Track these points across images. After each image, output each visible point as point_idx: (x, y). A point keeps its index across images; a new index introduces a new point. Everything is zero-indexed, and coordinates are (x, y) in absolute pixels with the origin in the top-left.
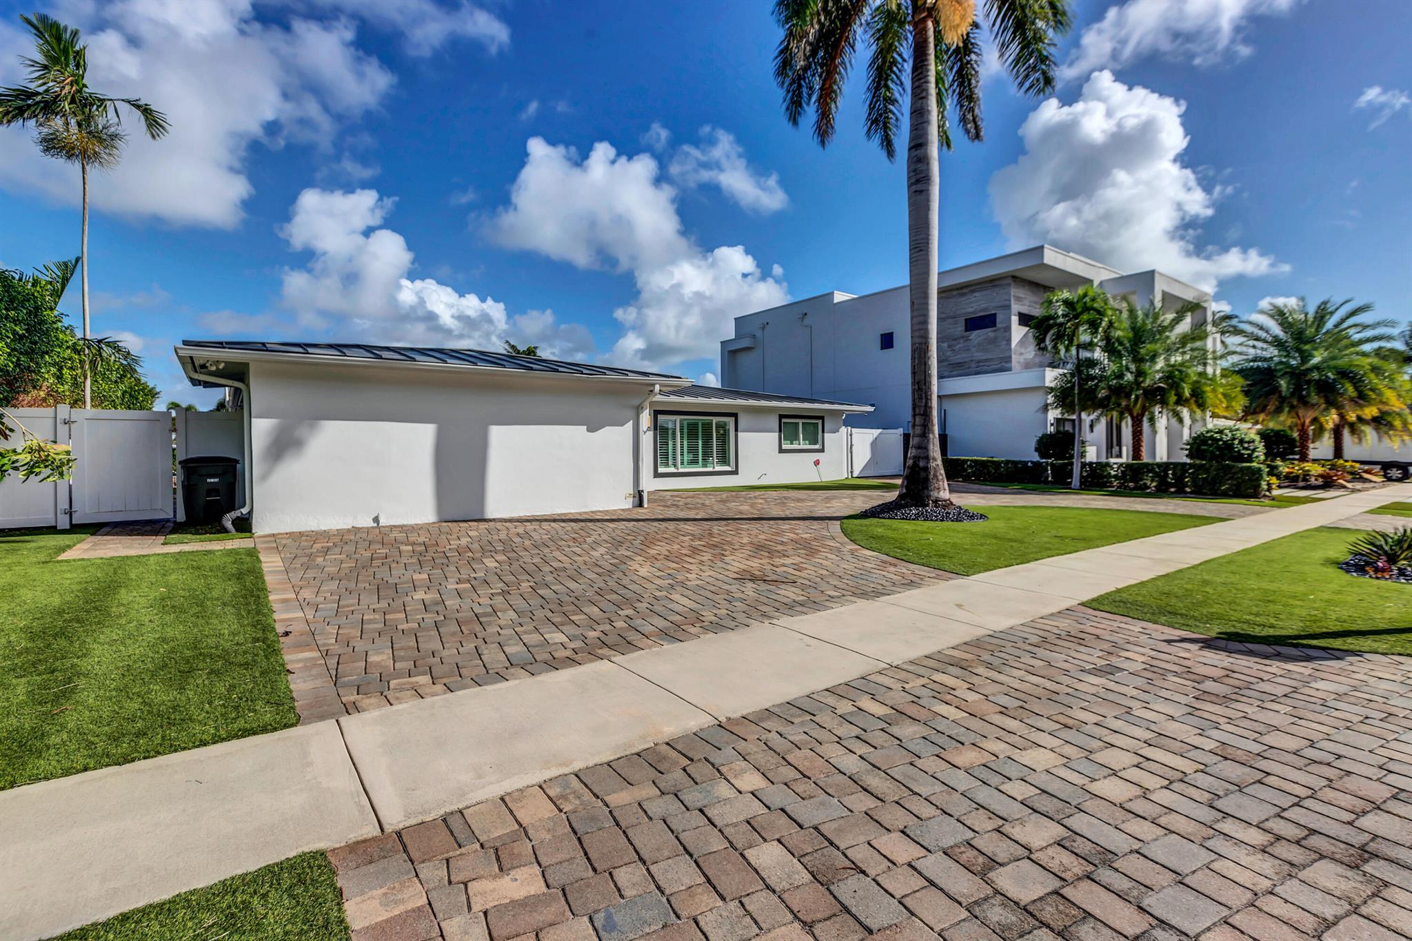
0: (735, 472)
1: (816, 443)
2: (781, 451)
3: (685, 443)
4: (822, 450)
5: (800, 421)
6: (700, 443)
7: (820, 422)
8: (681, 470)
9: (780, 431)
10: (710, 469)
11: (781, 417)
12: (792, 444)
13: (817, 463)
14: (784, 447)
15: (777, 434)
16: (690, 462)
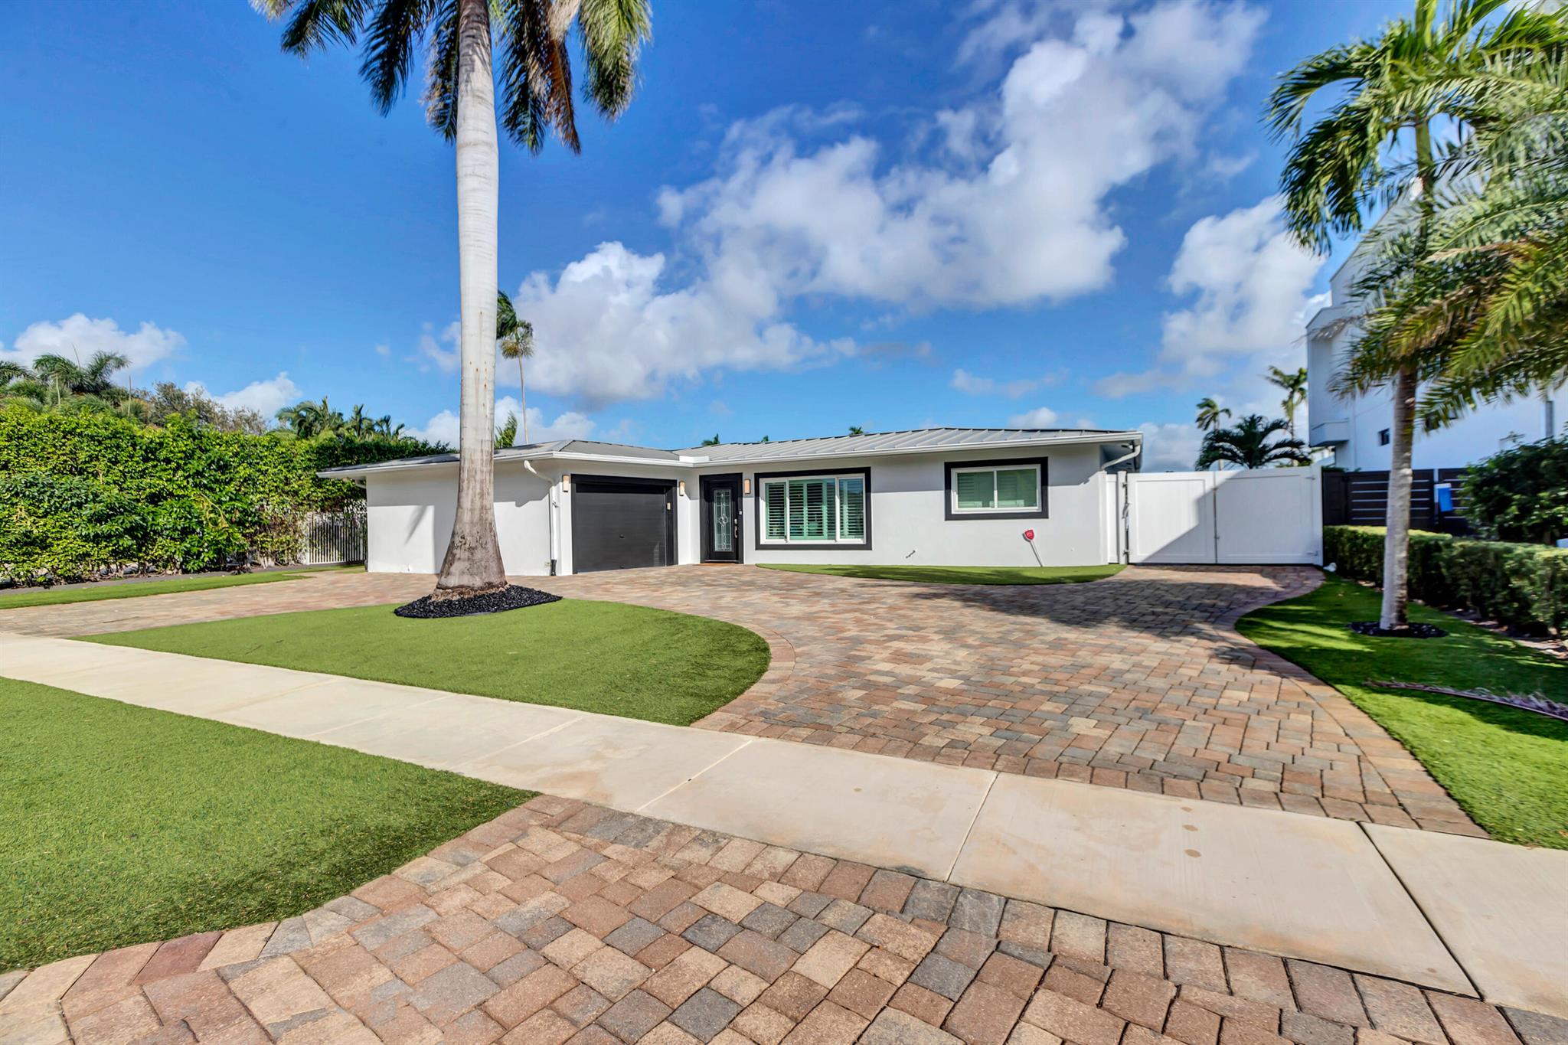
0: (868, 546)
1: (1033, 503)
2: (949, 516)
3: (805, 509)
4: (1044, 514)
5: (995, 469)
6: (825, 508)
7: (1038, 467)
8: (791, 542)
9: (948, 487)
10: (836, 541)
11: (949, 467)
12: (986, 505)
13: (1029, 536)
14: (957, 511)
15: (942, 493)
16: (810, 534)
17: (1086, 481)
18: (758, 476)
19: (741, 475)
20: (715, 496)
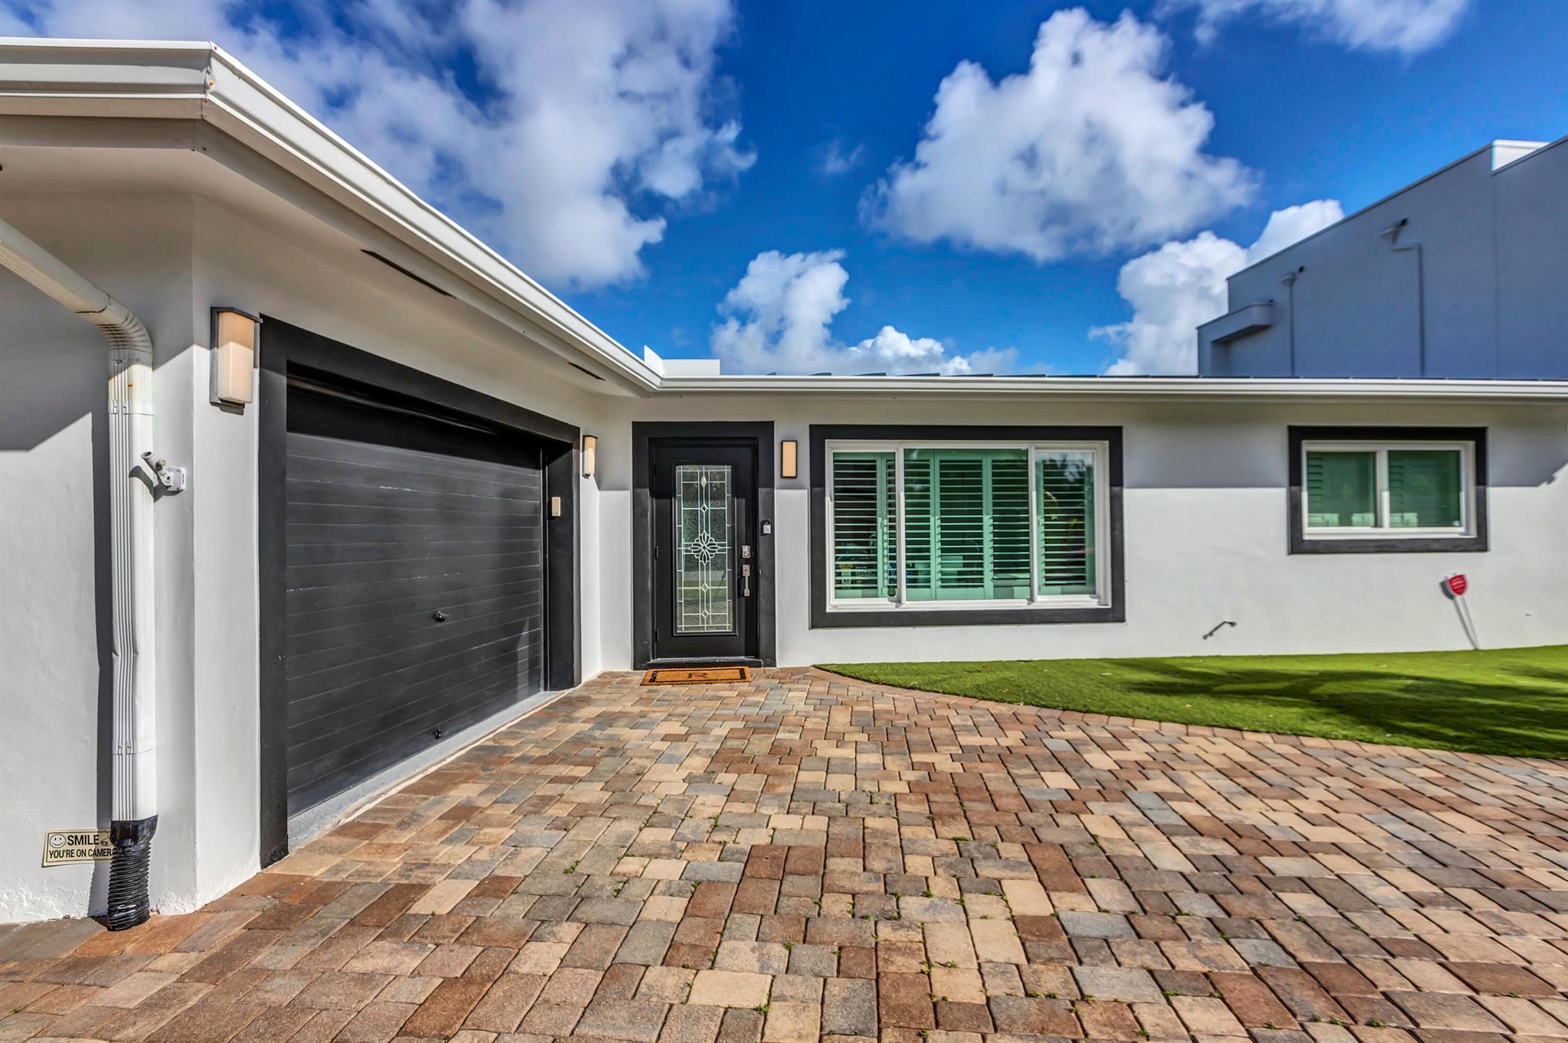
0: (1114, 613)
1: (1449, 516)
2: (1297, 545)
3: (935, 523)
4: (1480, 543)
5: (1382, 450)
6: (988, 521)
7: (1467, 448)
8: (909, 606)
9: (1295, 480)
10: (1019, 604)
11: (1297, 435)
12: (1346, 521)
13: (1455, 587)
14: (1310, 532)
15: (1283, 494)
16: (945, 583)
17: (1550, 480)
18: (820, 435)
19: (769, 426)
20: (680, 483)
